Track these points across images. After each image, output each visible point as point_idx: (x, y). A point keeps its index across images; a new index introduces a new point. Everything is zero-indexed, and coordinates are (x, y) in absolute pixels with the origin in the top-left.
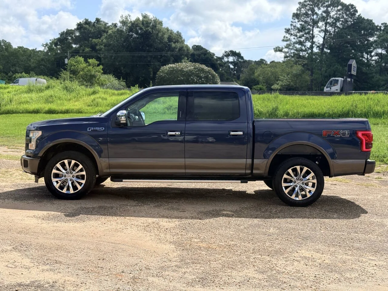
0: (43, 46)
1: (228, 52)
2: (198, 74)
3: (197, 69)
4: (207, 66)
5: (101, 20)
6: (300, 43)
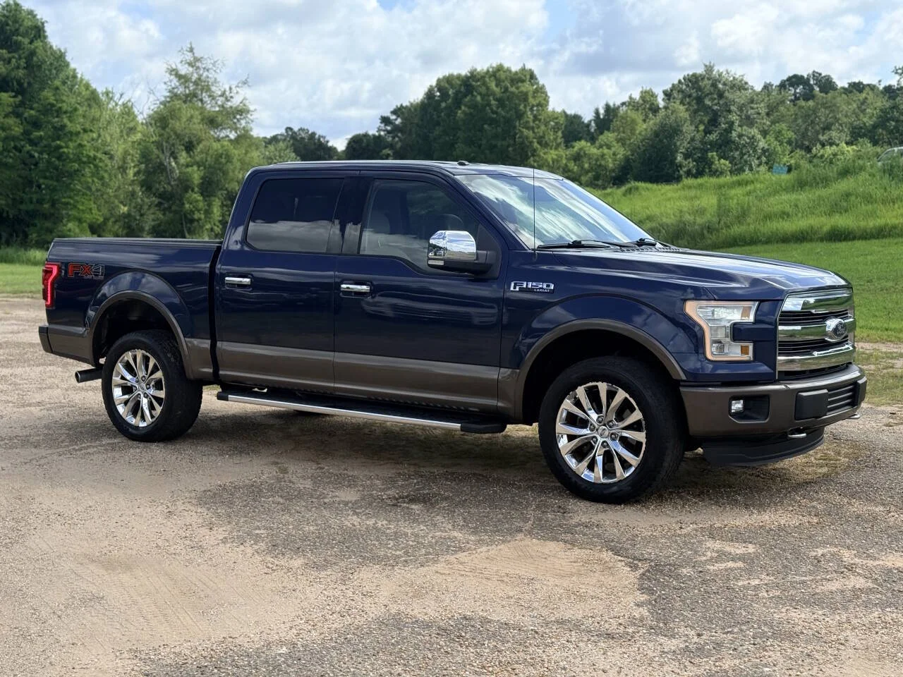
0: (896, 73)
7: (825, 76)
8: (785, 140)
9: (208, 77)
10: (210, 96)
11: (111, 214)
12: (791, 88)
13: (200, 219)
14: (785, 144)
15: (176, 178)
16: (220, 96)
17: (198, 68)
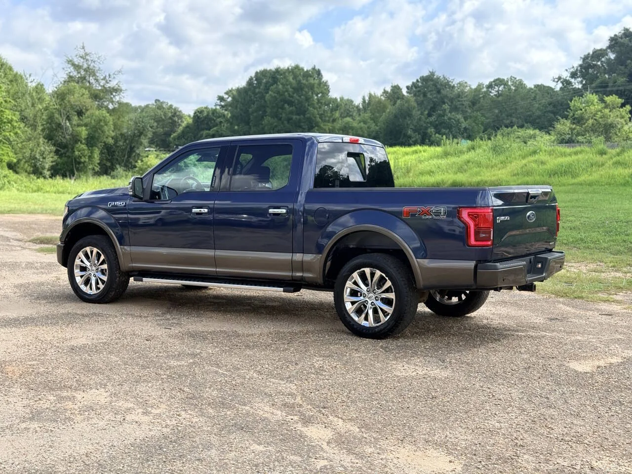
7: (518, 80)
8: (480, 123)
9: (94, 67)
10: (95, 79)
11: (23, 156)
12: (496, 87)
13: (85, 162)
14: (480, 125)
15: (70, 133)
16: (102, 79)
17: (87, 60)
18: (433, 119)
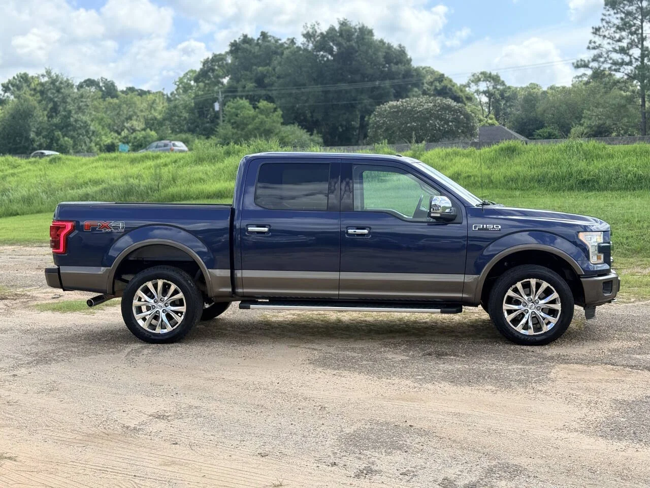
1: (478, 74)
2: (442, 115)
3: (439, 106)
4: (455, 101)
5: (269, 34)
6: (623, 51)
18: (56, 120)
